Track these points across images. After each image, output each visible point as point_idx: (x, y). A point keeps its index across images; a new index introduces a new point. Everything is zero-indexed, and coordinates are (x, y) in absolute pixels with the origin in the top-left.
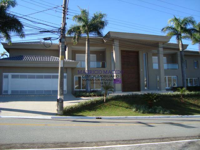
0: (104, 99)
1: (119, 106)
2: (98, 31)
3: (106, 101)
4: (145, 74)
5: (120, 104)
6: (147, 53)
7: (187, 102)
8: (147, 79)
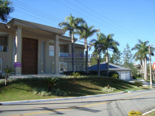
0: (4, 83)
1: (20, 89)
2: (3, 17)
3: (6, 84)
4: (42, 60)
5: (21, 87)
6: (45, 42)
7: (79, 85)
8: (43, 64)
